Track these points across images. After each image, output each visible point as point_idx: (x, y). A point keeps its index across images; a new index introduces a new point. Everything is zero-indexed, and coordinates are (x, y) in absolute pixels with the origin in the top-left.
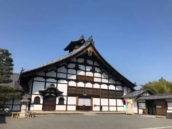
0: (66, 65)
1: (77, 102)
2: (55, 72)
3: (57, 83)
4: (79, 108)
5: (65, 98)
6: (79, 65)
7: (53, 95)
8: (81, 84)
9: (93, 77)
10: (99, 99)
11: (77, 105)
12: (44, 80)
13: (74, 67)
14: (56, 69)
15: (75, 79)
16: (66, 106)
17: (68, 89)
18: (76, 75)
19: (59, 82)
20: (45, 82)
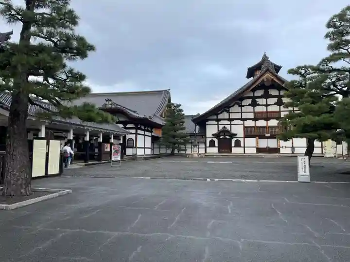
0: (240, 102)
1: (257, 143)
3: (231, 124)
4: (259, 150)
5: (242, 140)
6: (257, 100)
7: (228, 137)
8: (261, 123)
9: (280, 112)
11: (257, 147)
12: (216, 123)
13: (250, 103)
14: (228, 109)
15: (253, 117)
16: (243, 148)
17: (244, 129)
18: (254, 112)
19: (232, 123)
20: (218, 125)
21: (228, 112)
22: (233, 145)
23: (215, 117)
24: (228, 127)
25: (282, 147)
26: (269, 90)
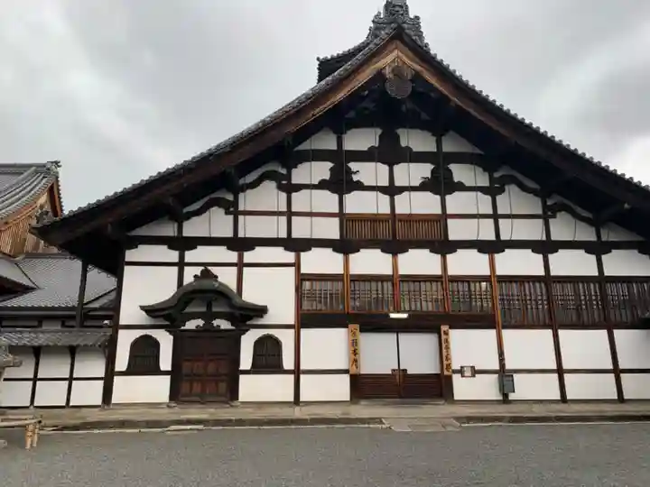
0: (284, 171)
1: (355, 352)
2: (227, 213)
3: (240, 265)
4: (363, 387)
5: (287, 338)
6: (353, 166)
7: (224, 325)
8: (371, 262)
9: (444, 217)
10: (493, 332)
11: (353, 371)
12: (173, 256)
13: (327, 176)
14: (230, 197)
15: (337, 236)
16: (291, 378)
17: (298, 288)
18: (341, 214)
19: (249, 257)
20: (181, 265)
21: (233, 209)
22: (246, 361)
23: (169, 230)
24: (227, 277)
25: (461, 371)
26: (400, 131)
